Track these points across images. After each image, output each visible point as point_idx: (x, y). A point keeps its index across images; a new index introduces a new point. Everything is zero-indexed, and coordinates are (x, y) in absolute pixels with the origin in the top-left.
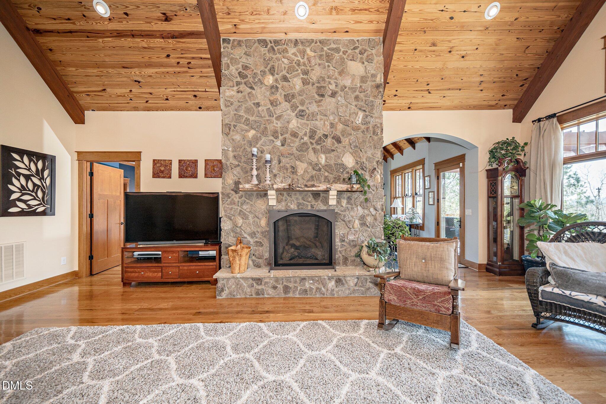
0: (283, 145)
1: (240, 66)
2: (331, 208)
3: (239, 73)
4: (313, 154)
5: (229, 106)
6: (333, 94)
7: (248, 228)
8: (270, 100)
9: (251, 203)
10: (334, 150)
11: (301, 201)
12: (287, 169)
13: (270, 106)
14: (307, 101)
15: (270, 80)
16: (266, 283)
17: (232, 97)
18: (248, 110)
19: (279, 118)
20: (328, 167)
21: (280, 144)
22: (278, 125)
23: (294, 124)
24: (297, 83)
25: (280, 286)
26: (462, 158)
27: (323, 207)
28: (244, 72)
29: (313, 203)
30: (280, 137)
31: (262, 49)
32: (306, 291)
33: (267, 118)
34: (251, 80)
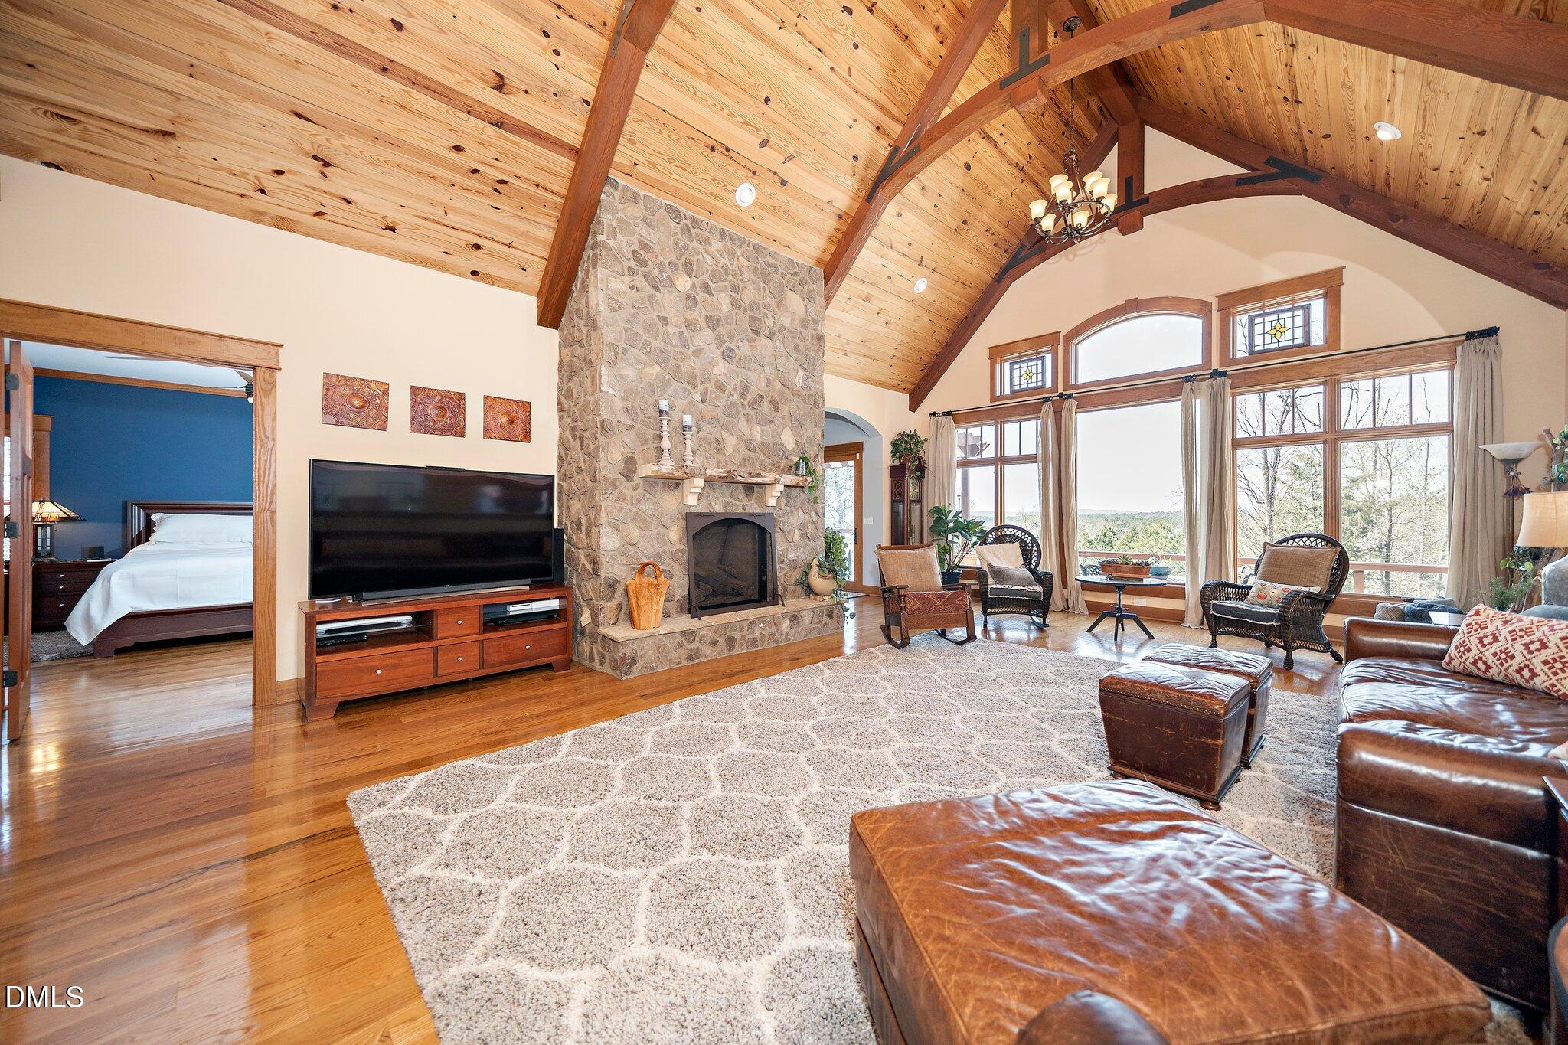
0: (703, 401)
1: (634, 239)
2: (768, 511)
3: (634, 252)
4: (745, 423)
5: (614, 310)
6: (771, 336)
7: (649, 546)
8: (686, 320)
9: (654, 499)
10: (771, 422)
11: (729, 499)
12: (710, 444)
13: (684, 329)
14: (737, 337)
15: (684, 283)
16: (703, 637)
17: (620, 293)
18: (649, 327)
19: (698, 353)
20: (765, 447)
21: (699, 399)
22: (695, 365)
23: (720, 369)
24: (723, 301)
25: (722, 640)
26: (858, 447)
27: (758, 510)
28: (642, 253)
29: (745, 503)
30: (700, 387)
31: (673, 224)
32: (755, 641)
33: (681, 349)
34: (656, 273)
